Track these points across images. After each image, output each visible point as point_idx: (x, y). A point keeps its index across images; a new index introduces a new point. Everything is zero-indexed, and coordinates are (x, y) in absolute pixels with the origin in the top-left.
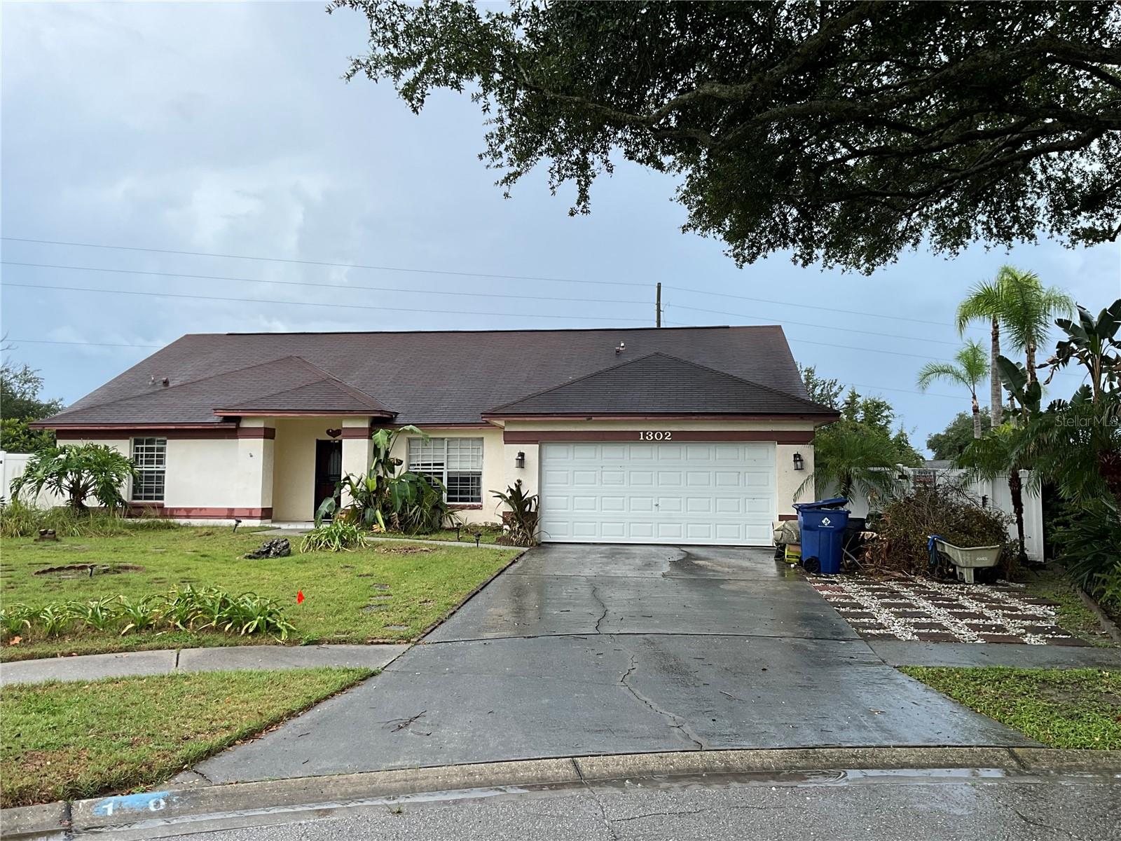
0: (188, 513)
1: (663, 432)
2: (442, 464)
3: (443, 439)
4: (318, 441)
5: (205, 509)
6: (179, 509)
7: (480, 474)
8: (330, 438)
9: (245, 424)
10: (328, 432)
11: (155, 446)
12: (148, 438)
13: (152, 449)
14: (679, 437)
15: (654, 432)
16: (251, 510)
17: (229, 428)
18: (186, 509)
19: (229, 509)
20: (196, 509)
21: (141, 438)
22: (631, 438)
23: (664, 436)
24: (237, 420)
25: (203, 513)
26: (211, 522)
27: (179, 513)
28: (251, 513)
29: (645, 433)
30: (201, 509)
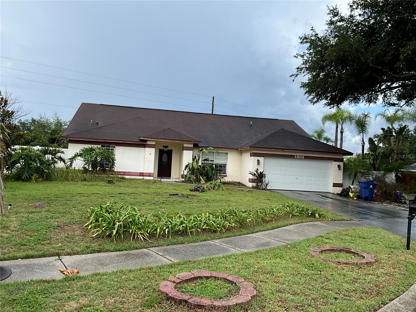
0: (124, 173)
1: (302, 156)
2: (213, 161)
3: (214, 152)
4: (159, 149)
5: (131, 172)
6: (121, 172)
7: (226, 165)
8: (163, 148)
9: (148, 143)
10: (163, 146)
11: (110, 148)
12: (107, 145)
13: (109, 149)
14: (306, 158)
15: (299, 156)
16: (150, 173)
17: (142, 144)
18: (123, 172)
19: (140, 173)
20: (127, 172)
21: (105, 145)
22: (292, 157)
23: (302, 157)
24: (146, 141)
25: (130, 174)
26: (133, 177)
27: (120, 173)
28: (150, 174)
29: (296, 156)
30: (129, 172)
